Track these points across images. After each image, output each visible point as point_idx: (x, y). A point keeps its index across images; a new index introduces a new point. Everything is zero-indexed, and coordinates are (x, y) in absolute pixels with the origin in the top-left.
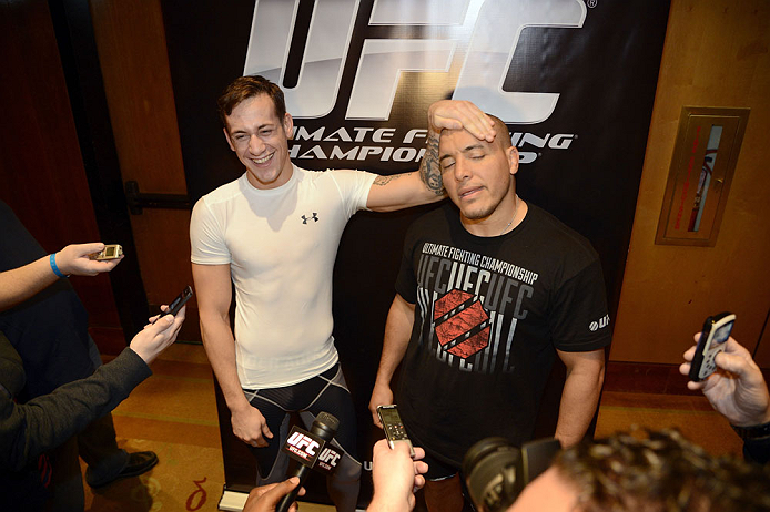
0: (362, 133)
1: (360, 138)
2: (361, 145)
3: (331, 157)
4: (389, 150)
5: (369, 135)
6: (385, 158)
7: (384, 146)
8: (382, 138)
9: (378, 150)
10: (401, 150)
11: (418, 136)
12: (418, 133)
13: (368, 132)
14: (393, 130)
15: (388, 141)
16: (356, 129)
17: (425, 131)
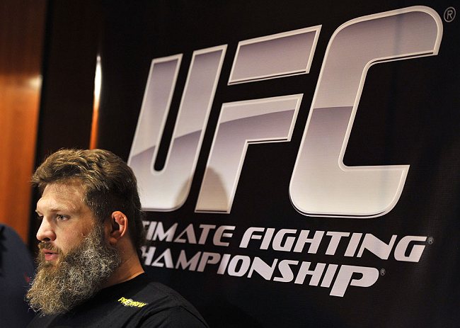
1: (203, 238)
3: (177, 267)
5: (212, 234)
6: (221, 269)
7: (222, 251)
8: (223, 239)
9: (216, 256)
10: (237, 258)
11: (255, 237)
12: (255, 233)
13: (211, 230)
14: (233, 228)
15: (227, 244)
16: (201, 226)
17: (262, 230)
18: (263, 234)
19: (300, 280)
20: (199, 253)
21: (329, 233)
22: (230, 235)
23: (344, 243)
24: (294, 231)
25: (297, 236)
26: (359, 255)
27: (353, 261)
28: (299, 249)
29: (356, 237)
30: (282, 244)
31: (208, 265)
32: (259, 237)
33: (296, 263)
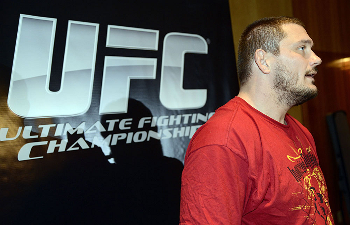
0: (112, 123)
1: (111, 128)
2: (112, 133)
3: (93, 146)
4: (131, 134)
5: (117, 124)
6: (129, 141)
7: (127, 132)
8: (126, 126)
9: (123, 136)
10: (137, 134)
11: (146, 122)
12: (146, 120)
13: (116, 123)
14: (131, 119)
15: (129, 128)
16: (107, 121)
17: (150, 118)
18: (151, 120)
19: (175, 136)
20: (110, 136)
21: (183, 115)
22: (130, 123)
23: (190, 118)
24: (167, 117)
25: (169, 118)
26: (197, 121)
27: (195, 124)
28: (171, 123)
29: (194, 115)
30: (163, 123)
31: (118, 141)
32: (149, 122)
33: (171, 129)
